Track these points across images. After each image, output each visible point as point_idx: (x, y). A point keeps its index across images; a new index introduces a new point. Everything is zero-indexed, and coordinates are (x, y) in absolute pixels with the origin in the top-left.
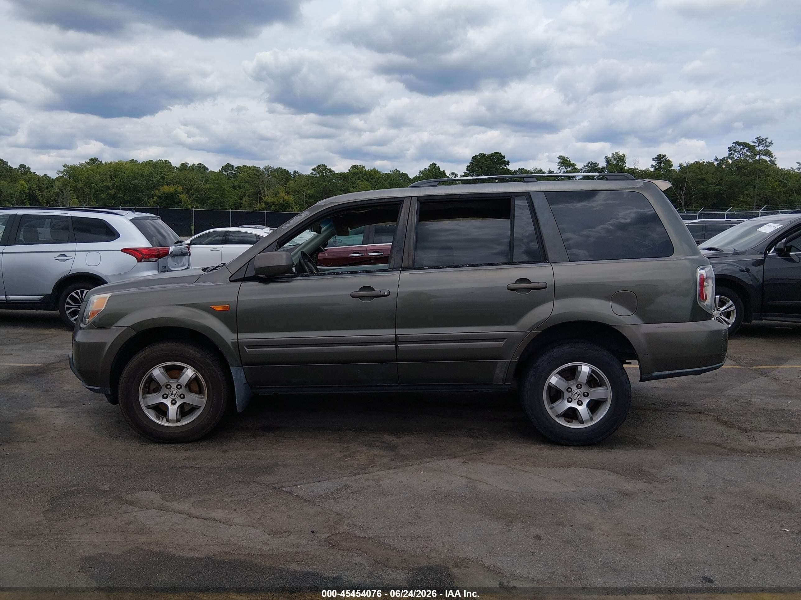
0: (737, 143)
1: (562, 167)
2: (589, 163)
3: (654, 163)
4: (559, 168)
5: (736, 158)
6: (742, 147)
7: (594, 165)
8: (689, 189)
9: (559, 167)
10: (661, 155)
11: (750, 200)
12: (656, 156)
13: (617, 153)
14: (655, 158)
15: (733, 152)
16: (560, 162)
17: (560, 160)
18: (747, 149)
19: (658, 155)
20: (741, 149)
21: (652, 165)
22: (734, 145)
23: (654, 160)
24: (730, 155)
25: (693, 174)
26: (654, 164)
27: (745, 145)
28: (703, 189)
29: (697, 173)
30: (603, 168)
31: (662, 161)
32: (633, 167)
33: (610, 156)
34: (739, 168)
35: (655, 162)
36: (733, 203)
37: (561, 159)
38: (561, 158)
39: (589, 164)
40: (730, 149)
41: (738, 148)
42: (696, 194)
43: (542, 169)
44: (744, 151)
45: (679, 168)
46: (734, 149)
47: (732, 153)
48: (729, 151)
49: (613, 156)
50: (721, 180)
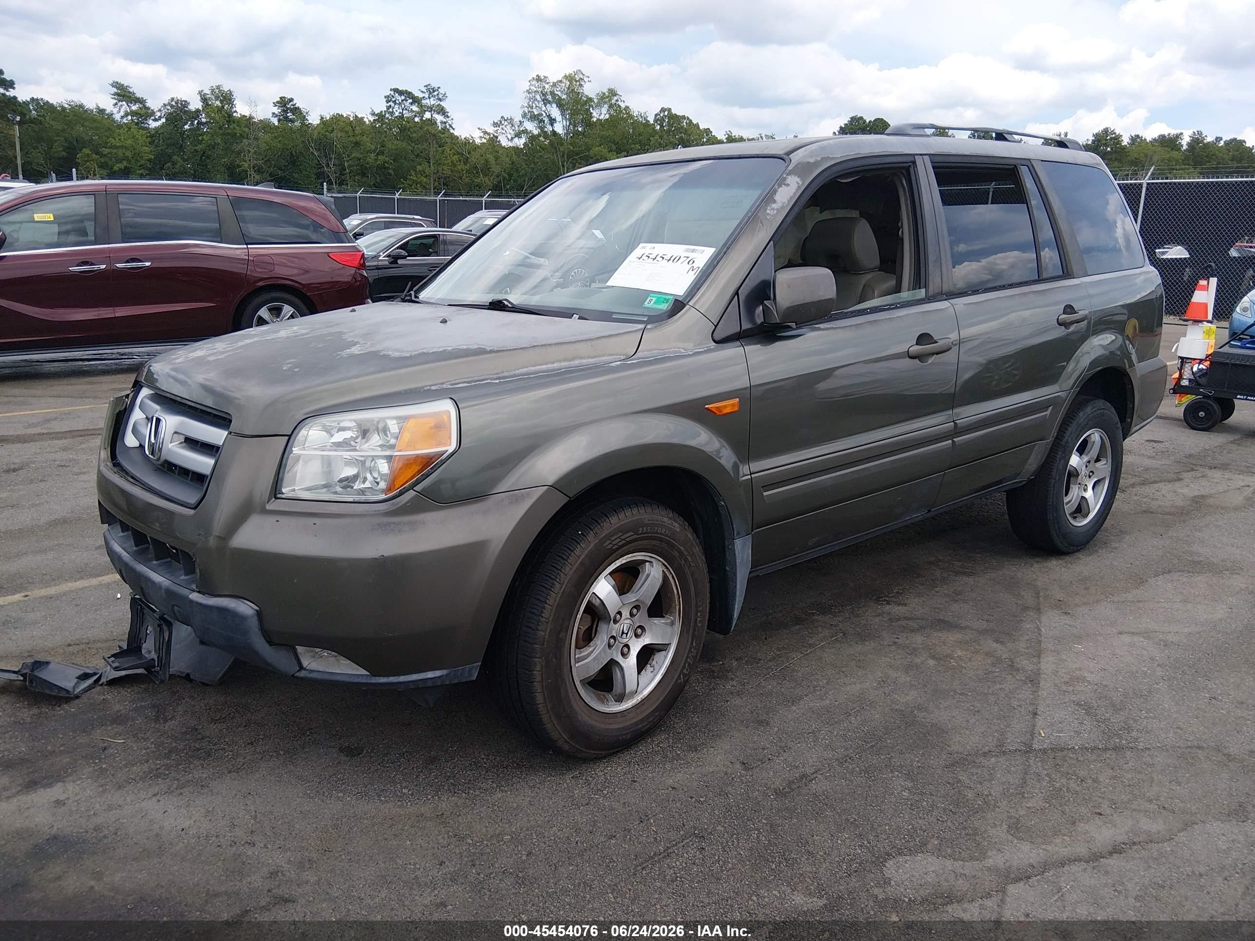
0: (396, 90)
1: (121, 103)
2: (173, 99)
3: (276, 110)
4: (116, 104)
5: (397, 114)
6: (403, 98)
7: (181, 104)
8: (339, 156)
9: (115, 101)
10: (285, 98)
11: (425, 180)
12: (279, 99)
13: (218, 87)
14: (277, 102)
15: (393, 104)
16: (115, 94)
17: (115, 90)
18: (411, 101)
19: (281, 98)
20: (402, 101)
21: (274, 113)
22: (392, 93)
23: (276, 106)
24: (389, 107)
25: (343, 134)
26: (277, 113)
27: (408, 94)
28: (359, 159)
29: (347, 132)
30: (198, 111)
31: (288, 109)
32: (247, 114)
33: (208, 92)
34: (403, 129)
35: (278, 109)
36: (403, 183)
37: (118, 88)
38: (116, 85)
39: (172, 101)
40: (388, 99)
41: (400, 98)
42: (350, 166)
43: (85, 104)
44: (407, 104)
45: (318, 122)
46: (393, 99)
47: (390, 106)
48: (388, 102)
49: (213, 91)
50: (382, 146)
